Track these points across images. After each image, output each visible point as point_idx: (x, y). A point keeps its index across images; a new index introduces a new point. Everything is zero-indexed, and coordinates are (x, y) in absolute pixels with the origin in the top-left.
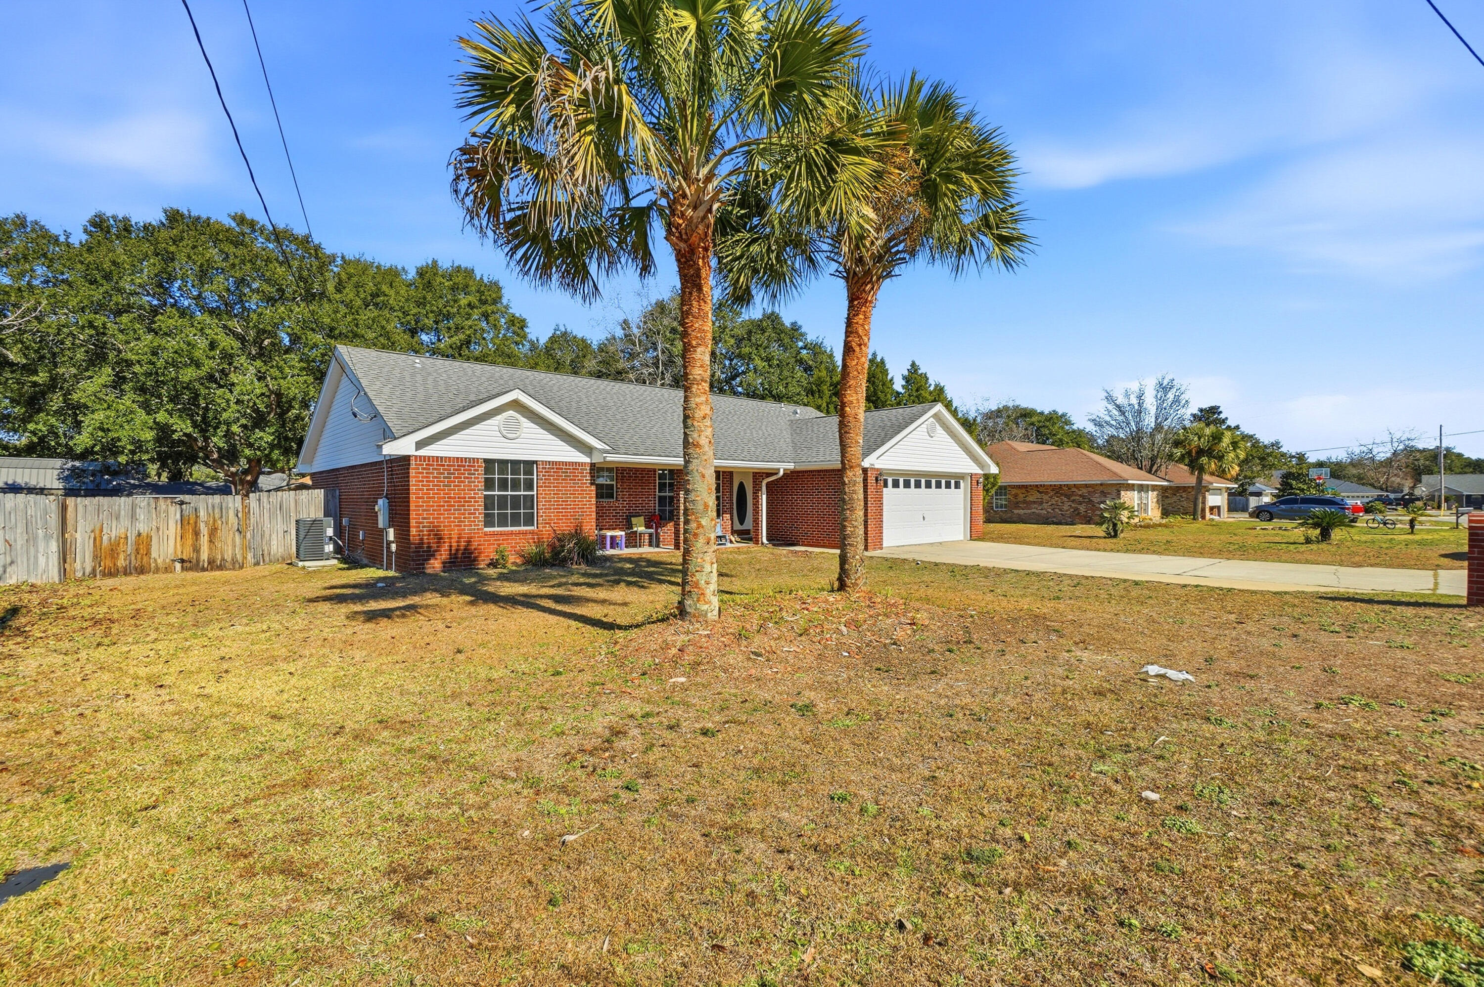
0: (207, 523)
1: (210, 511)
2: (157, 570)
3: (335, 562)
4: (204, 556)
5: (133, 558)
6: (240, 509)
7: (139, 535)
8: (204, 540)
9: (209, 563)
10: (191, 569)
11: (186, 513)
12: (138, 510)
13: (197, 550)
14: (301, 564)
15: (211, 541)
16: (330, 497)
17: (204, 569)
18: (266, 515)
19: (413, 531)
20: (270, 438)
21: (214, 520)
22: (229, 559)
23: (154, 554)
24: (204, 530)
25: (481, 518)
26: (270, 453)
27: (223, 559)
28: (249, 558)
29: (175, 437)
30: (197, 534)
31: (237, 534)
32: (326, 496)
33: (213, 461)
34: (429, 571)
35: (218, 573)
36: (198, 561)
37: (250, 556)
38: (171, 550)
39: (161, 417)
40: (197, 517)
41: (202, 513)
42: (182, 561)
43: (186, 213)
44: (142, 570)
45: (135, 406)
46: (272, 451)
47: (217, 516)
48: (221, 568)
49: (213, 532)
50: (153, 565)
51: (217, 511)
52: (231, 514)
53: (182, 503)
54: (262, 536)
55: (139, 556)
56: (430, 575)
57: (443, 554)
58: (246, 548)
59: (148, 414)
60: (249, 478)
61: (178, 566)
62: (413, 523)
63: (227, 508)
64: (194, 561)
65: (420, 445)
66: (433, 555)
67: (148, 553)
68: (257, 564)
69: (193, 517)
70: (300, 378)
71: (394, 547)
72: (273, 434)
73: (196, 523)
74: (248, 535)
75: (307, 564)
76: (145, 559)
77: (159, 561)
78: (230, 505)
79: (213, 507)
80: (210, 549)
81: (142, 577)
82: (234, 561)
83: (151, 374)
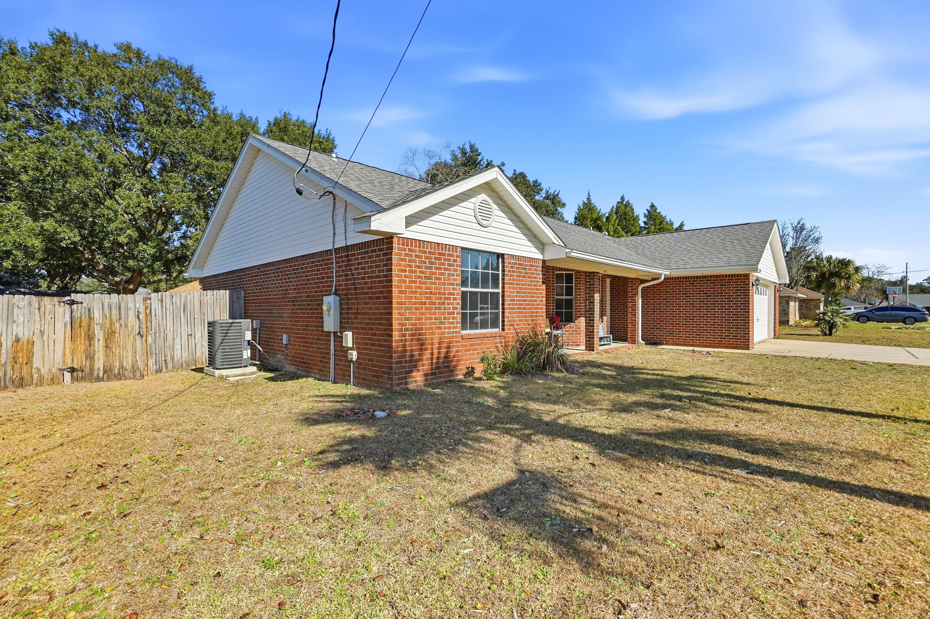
0: (102, 326)
1: (107, 312)
2: (41, 382)
3: (254, 369)
4: (99, 364)
5: (9, 368)
6: (142, 310)
7: (18, 340)
8: (99, 345)
9: (105, 372)
10: (83, 379)
11: (77, 315)
12: (16, 310)
13: (90, 357)
14: (217, 373)
15: (107, 347)
16: (235, 299)
17: (99, 379)
18: (169, 317)
19: (396, 335)
20: (152, 251)
21: (111, 323)
22: (129, 367)
23: (37, 363)
24: (99, 334)
25: (459, 318)
26: (152, 264)
27: (122, 367)
28: (150, 364)
29: (63, 244)
30: (90, 338)
31: (138, 338)
32: (231, 297)
33: (99, 271)
34: (411, 386)
35: (116, 384)
36: (92, 370)
37: (151, 362)
38: (59, 357)
39: (49, 224)
40: (91, 318)
41: (97, 315)
42: (72, 370)
43: (73, 36)
44: (21, 383)
45: (21, 212)
46: (154, 262)
47: (114, 318)
48: (119, 377)
49: (110, 336)
50: (35, 376)
51: (115, 312)
52: (132, 315)
53: (72, 303)
54: (165, 340)
55: (17, 367)
56: (413, 391)
57: (425, 366)
58: (147, 353)
59: (35, 221)
60: (131, 287)
61: (68, 376)
62: (396, 325)
63: (127, 309)
64: (87, 370)
65: (411, 220)
66: (416, 366)
67: (29, 361)
68: (159, 371)
69: (85, 319)
70: (184, 194)
71: (354, 355)
72: (155, 247)
73: (89, 326)
74: (149, 339)
75: (224, 372)
76: (25, 369)
77: (43, 371)
78: (131, 305)
79: (110, 307)
80: (107, 355)
81: (20, 391)
82: (134, 369)
83: (38, 181)
